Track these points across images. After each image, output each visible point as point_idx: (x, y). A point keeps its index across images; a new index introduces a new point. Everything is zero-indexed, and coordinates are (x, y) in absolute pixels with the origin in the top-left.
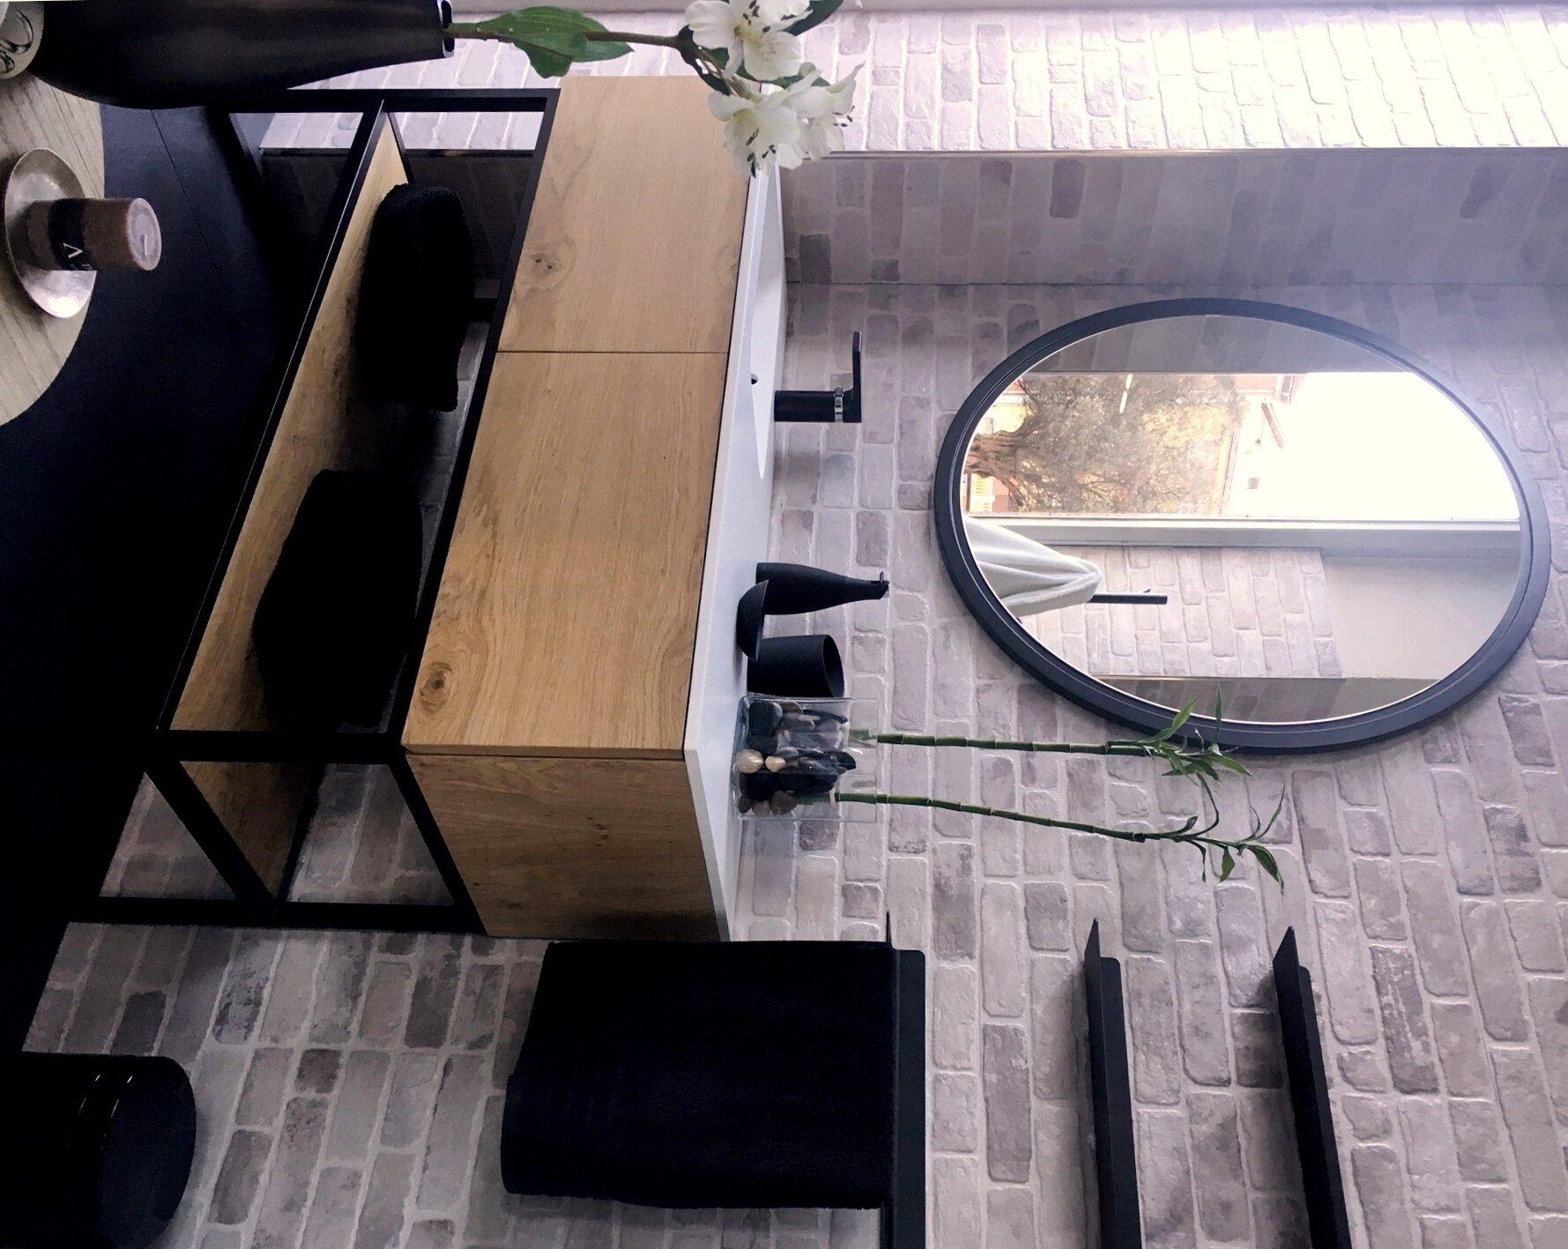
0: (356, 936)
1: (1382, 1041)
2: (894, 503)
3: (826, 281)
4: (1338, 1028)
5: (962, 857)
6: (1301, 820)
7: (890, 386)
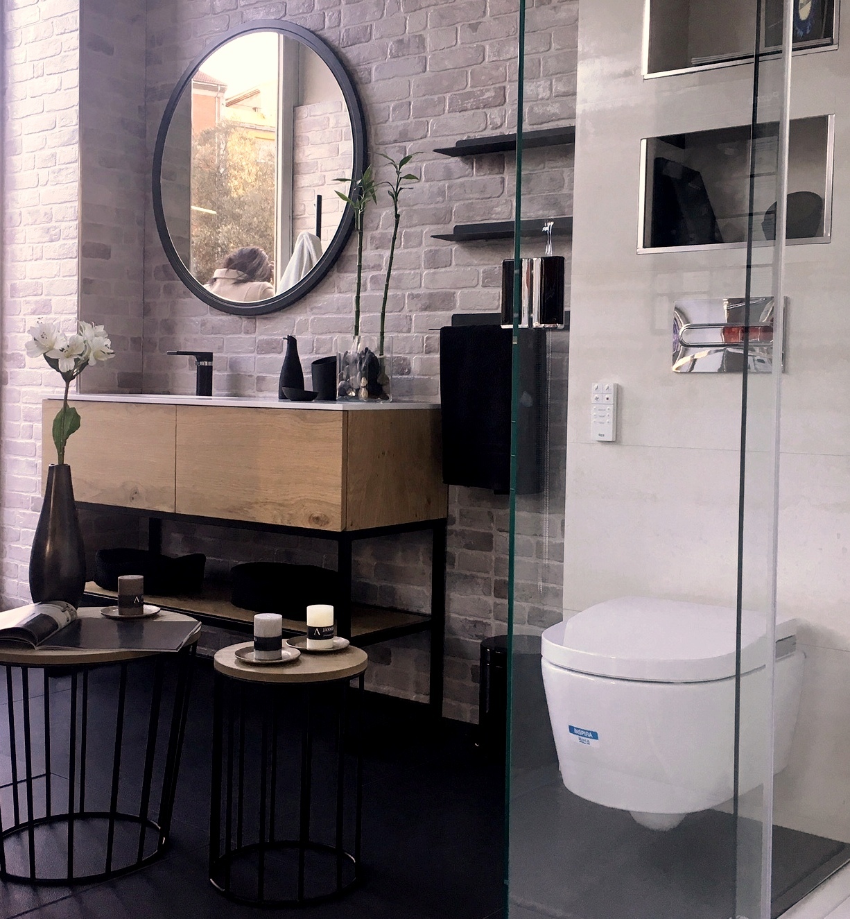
1: (485, 110)
2: (253, 336)
3: (140, 375)
4: (480, 129)
5: (413, 299)
6: (395, 141)
7: (195, 339)
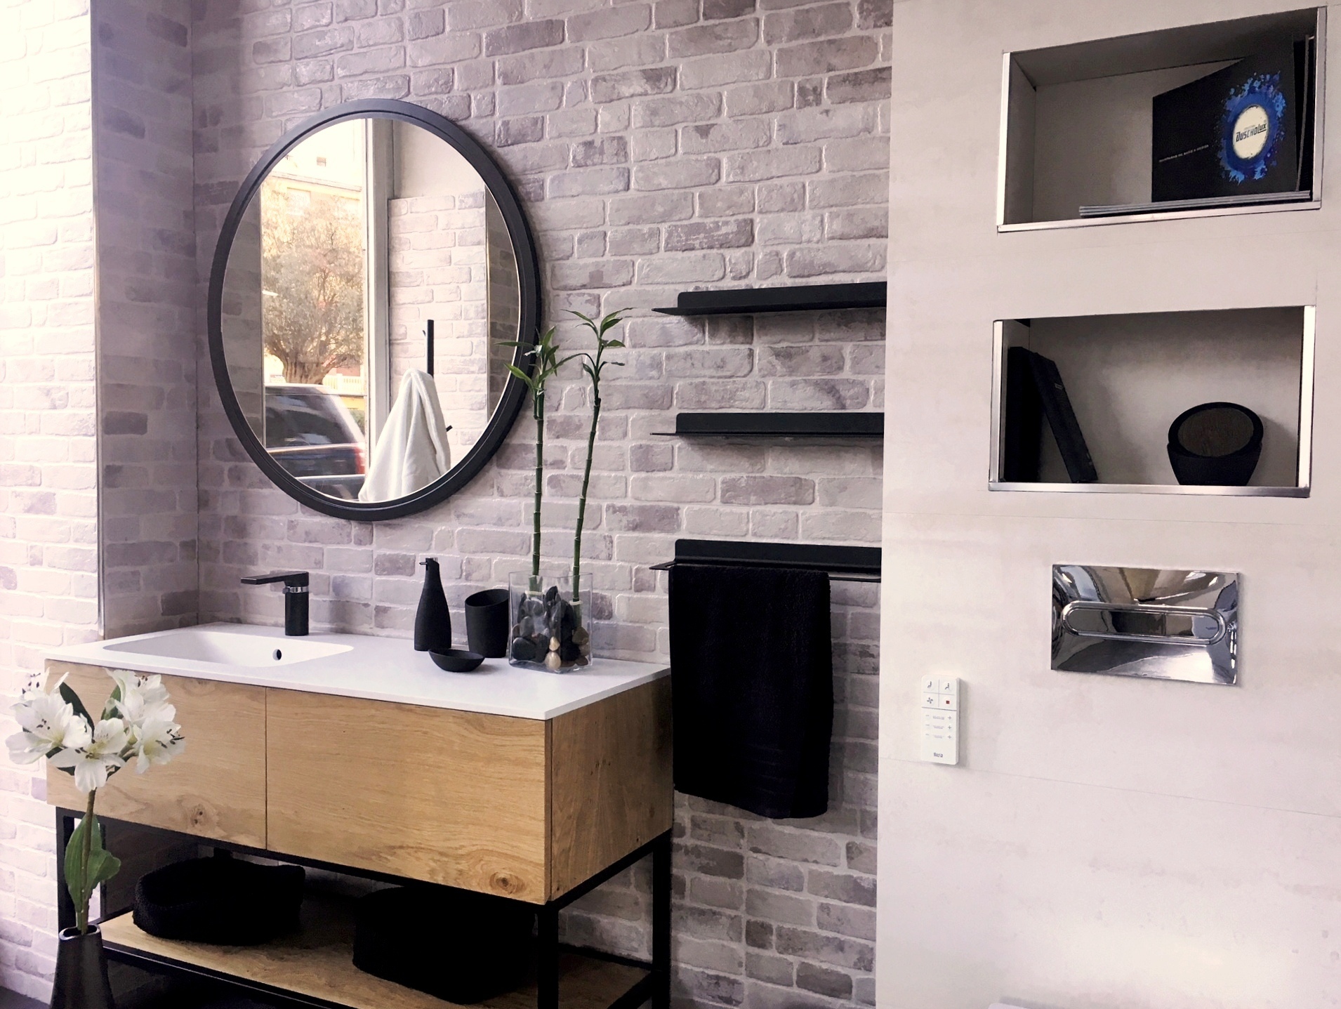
0: (674, 915)
1: (722, 251)
2: (368, 548)
3: (196, 593)
4: (716, 278)
5: (614, 512)
6: (584, 286)
7: (279, 549)
